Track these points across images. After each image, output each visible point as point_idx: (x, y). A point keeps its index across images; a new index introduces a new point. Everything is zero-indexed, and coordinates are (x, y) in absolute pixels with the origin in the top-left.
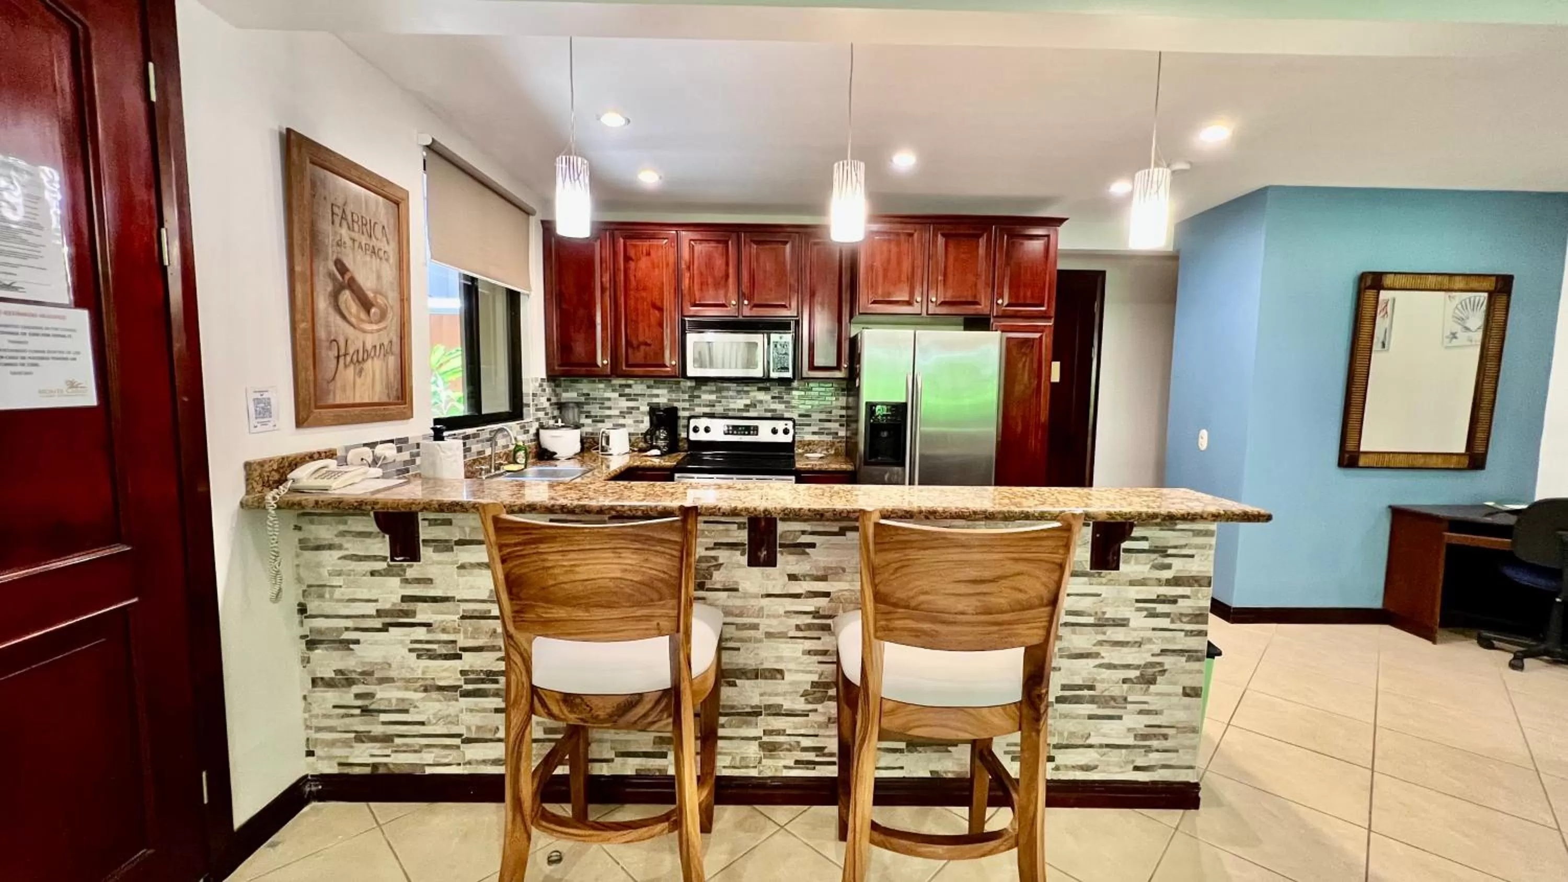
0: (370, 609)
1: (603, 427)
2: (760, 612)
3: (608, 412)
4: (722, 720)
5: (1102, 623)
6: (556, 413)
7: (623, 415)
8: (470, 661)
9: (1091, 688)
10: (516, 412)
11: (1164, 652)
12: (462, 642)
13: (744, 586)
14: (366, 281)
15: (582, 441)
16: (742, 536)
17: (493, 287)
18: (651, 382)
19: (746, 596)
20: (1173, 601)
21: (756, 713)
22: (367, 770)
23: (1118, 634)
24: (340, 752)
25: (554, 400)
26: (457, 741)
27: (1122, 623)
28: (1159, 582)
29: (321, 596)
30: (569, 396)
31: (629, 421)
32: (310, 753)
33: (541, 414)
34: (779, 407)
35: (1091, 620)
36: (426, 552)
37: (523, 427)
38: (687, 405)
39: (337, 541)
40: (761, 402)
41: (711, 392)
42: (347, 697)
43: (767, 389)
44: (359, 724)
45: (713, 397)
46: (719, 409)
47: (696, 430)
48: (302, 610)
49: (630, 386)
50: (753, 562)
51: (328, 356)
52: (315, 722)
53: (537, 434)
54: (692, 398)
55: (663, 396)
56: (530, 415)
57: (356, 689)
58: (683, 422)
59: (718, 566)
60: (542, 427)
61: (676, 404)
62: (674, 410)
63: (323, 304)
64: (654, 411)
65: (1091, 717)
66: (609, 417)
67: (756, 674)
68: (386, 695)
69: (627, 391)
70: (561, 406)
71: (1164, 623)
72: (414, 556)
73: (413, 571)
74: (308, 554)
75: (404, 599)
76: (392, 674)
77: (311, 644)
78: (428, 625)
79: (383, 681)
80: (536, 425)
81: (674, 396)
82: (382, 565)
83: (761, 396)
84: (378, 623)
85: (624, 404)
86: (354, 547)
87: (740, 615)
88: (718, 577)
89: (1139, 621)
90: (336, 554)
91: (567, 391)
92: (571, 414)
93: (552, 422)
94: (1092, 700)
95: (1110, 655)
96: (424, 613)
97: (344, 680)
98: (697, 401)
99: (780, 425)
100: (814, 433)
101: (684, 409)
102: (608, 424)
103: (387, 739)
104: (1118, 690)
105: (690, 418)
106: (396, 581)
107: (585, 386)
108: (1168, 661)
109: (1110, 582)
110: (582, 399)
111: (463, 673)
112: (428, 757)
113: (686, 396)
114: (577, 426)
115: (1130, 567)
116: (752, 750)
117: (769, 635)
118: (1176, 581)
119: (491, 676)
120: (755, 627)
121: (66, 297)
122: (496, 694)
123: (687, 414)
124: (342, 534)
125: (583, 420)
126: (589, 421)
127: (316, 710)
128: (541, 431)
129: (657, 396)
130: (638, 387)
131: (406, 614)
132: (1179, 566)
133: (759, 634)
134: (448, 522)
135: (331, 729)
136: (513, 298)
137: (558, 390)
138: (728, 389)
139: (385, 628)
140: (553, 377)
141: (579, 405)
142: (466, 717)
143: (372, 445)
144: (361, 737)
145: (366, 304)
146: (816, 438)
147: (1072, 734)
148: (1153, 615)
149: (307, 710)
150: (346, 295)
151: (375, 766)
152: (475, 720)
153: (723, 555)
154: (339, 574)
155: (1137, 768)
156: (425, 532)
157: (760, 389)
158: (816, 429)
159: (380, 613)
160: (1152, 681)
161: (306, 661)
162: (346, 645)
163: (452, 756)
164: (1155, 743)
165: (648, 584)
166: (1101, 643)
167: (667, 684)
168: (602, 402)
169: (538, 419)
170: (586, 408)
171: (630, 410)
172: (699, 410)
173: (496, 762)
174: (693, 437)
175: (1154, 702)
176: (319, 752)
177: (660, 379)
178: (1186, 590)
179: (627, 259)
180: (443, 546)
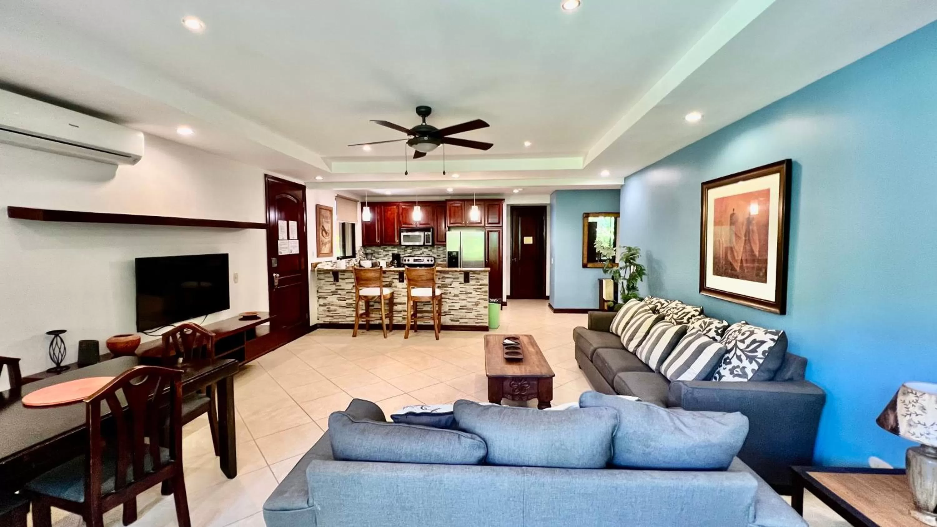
0: (330, 291)
1: (378, 260)
2: (401, 291)
3: (380, 256)
4: (394, 313)
5: (467, 293)
6: (365, 256)
7: (384, 256)
8: (348, 301)
9: (466, 306)
10: (354, 255)
11: (479, 299)
12: (347, 297)
13: (398, 286)
14: (326, 228)
15: (372, 264)
16: (398, 277)
17: (348, 223)
18: (393, 247)
19: (399, 288)
20: (481, 289)
21: (401, 311)
22: (328, 323)
23: (470, 295)
24: (323, 319)
25: (364, 252)
26: (345, 317)
27: (471, 293)
28: (478, 285)
29: (321, 289)
30: (369, 251)
31: (386, 258)
32: (318, 319)
33: (361, 256)
34: (431, 254)
35: (465, 293)
36: (340, 280)
37: (356, 260)
38: (403, 253)
39: (324, 278)
40: (425, 252)
41: (410, 249)
42: (325, 308)
43: (427, 248)
44: (328, 314)
45: (411, 251)
46: (413, 254)
47: (405, 260)
48: (318, 291)
49: (386, 248)
50: (400, 282)
51: (321, 243)
52: (319, 313)
53: (359, 263)
54: (405, 251)
55: (396, 251)
56: (358, 256)
57: (327, 307)
58: (402, 258)
59: (393, 283)
60: (361, 260)
61: (400, 253)
62: (399, 255)
63: (321, 235)
64: (393, 255)
65: (466, 312)
66: (381, 257)
67: (400, 304)
68: (332, 308)
69: (386, 249)
70: (366, 254)
71: (479, 293)
72: (338, 281)
73: (338, 284)
74: (319, 281)
75: (336, 289)
76: (334, 304)
77: (319, 298)
78: (340, 294)
79: (332, 305)
80: (359, 259)
81: (399, 251)
82: (332, 283)
83: (425, 250)
84: (331, 294)
85: (385, 253)
86: (327, 279)
87: (398, 292)
88: (393, 285)
89: (474, 293)
90: (324, 281)
91: (368, 249)
92: (369, 257)
93: (364, 259)
94: (466, 309)
95: (469, 300)
96: (339, 292)
97: (324, 305)
98: (406, 252)
99: (430, 259)
100: (442, 261)
101: (402, 254)
102: (380, 259)
103: (332, 317)
104: (471, 307)
105: (403, 257)
106: (334, 286)
107: (374, 248)
108: (481, 301)
109: (468, 285)
110: (373, 252)
111: (346, 303)
112: (340, 320)
113: (403, 251)
114: (371, 260)
115: (472, 282)
116: (400, 319)
117: (403, 296)
118: (481, 285)
119: (351, 304)
120: (400, 294)
121: (297, 238)
122: (353, 308)
123: (403, 256)
124: (325, 277)
125: (373, 258)
126: (375, 259)
127: (319, 311)
128: (361, 262)
129: (394, 251)
130: (389, 248)
131: (337, 292)
132: (481, 282)
133: (401, 296)
134: (344, 275)
135: (322, 315)
136: (353, 226)
137: (366, 249)
138: (415, 248)
139: (332, 295)
140: (364, 245)
141: (372, 254)
142: (347, 312)
143: (326, 262)
144: (328, 316)
145: (326, 233)
146: (442, 263)
147: (462, 316)
148: (477, 292)
149: (318, 311)
150: (324, 232)
151: (330, 322)
152: (349, 313)
153: (394, 280)
154: (324, 284)
155: (476, 323)
156: (340, 276)
157: (425, 248)
158: (442, 260)
159: (332, 292)
160: (478, 305)
161: (318, 301)
162: (325, 298)
163: (344, 320)
164: (479, 318)
165: (376, 277)
166: (467, 297)
167: (379, 295)
168: (378, 253)
169: (360, 258)
170: (374, 255)
171: (387, 255)
172: (407, 255)
173: (353, 321)
174: (404, 263)
175: (478, 309)
176: (320, 319)
177: (395, 246)
178: (482, 287)
179: (385, 212)
180: (343, 279)
